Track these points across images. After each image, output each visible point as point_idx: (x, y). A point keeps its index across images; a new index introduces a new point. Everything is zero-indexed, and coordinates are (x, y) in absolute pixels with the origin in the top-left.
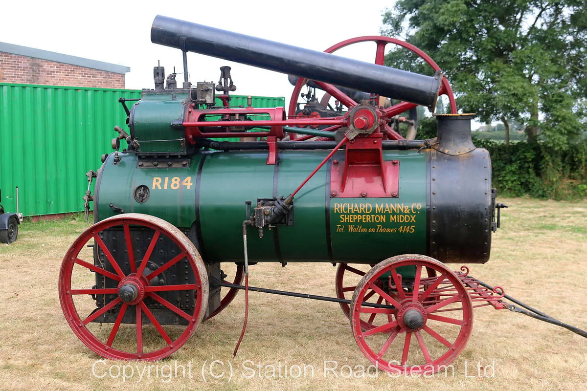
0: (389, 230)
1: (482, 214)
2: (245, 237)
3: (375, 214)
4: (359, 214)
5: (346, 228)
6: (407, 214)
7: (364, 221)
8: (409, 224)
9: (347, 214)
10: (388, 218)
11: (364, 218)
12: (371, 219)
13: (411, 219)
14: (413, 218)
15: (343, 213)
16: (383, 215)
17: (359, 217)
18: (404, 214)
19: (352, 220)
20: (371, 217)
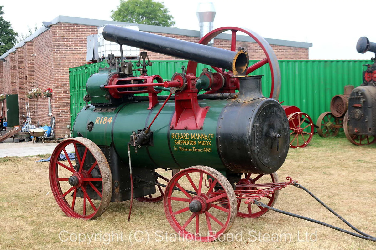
0: (199, 150)
1: (245, 141)
2: (129, 151)
3: (191, 140)
4: (183, 140)
5: (178, 149)
6: (206, 140)
7: (186, 144)
8: (208, 147)
9: (177, 140)
10: (197, 143)
11: (186, 143)
12: (189, 143)
13: (209, 143)
14: (210, 143)
15: (176, 139)
16: (195, 140)
17: (183, 142)
18: (205, 140)
19: (180, 143)
20: (189, 142)
